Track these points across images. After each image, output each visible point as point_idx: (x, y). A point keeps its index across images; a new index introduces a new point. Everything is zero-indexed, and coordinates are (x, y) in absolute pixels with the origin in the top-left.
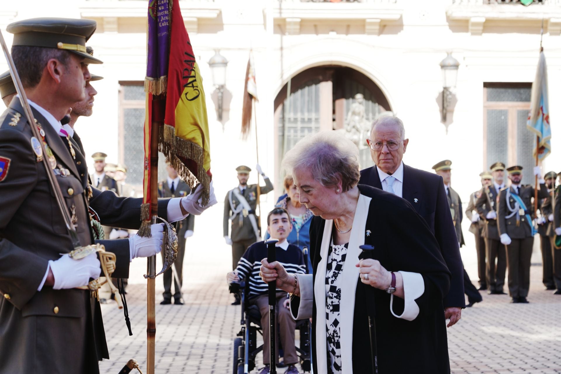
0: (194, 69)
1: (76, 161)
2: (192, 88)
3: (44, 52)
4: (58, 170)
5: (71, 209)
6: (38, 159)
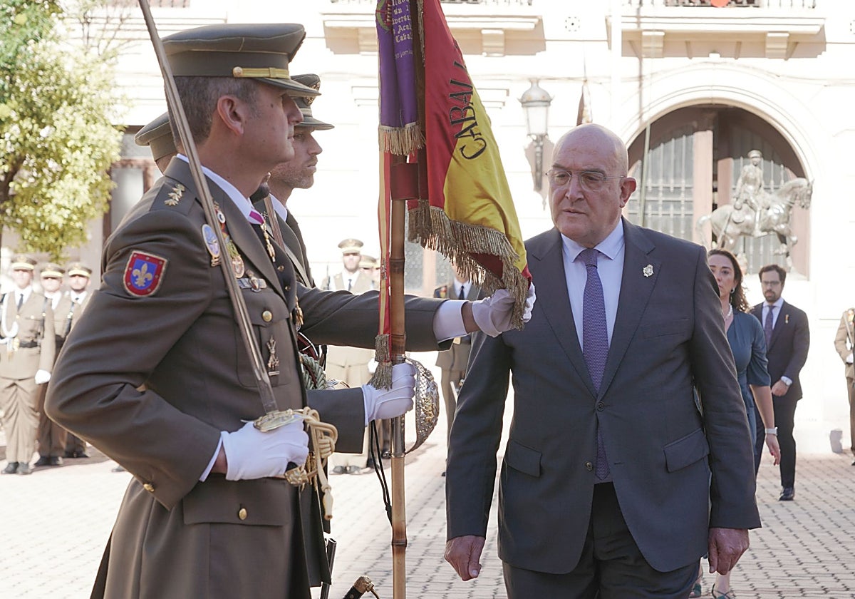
0: (470, 105)
1: (276, 264)
2: (472, 137)
3: (211, 83)
4: (247, 279)
5: (269, 345)
6: (213, 261)
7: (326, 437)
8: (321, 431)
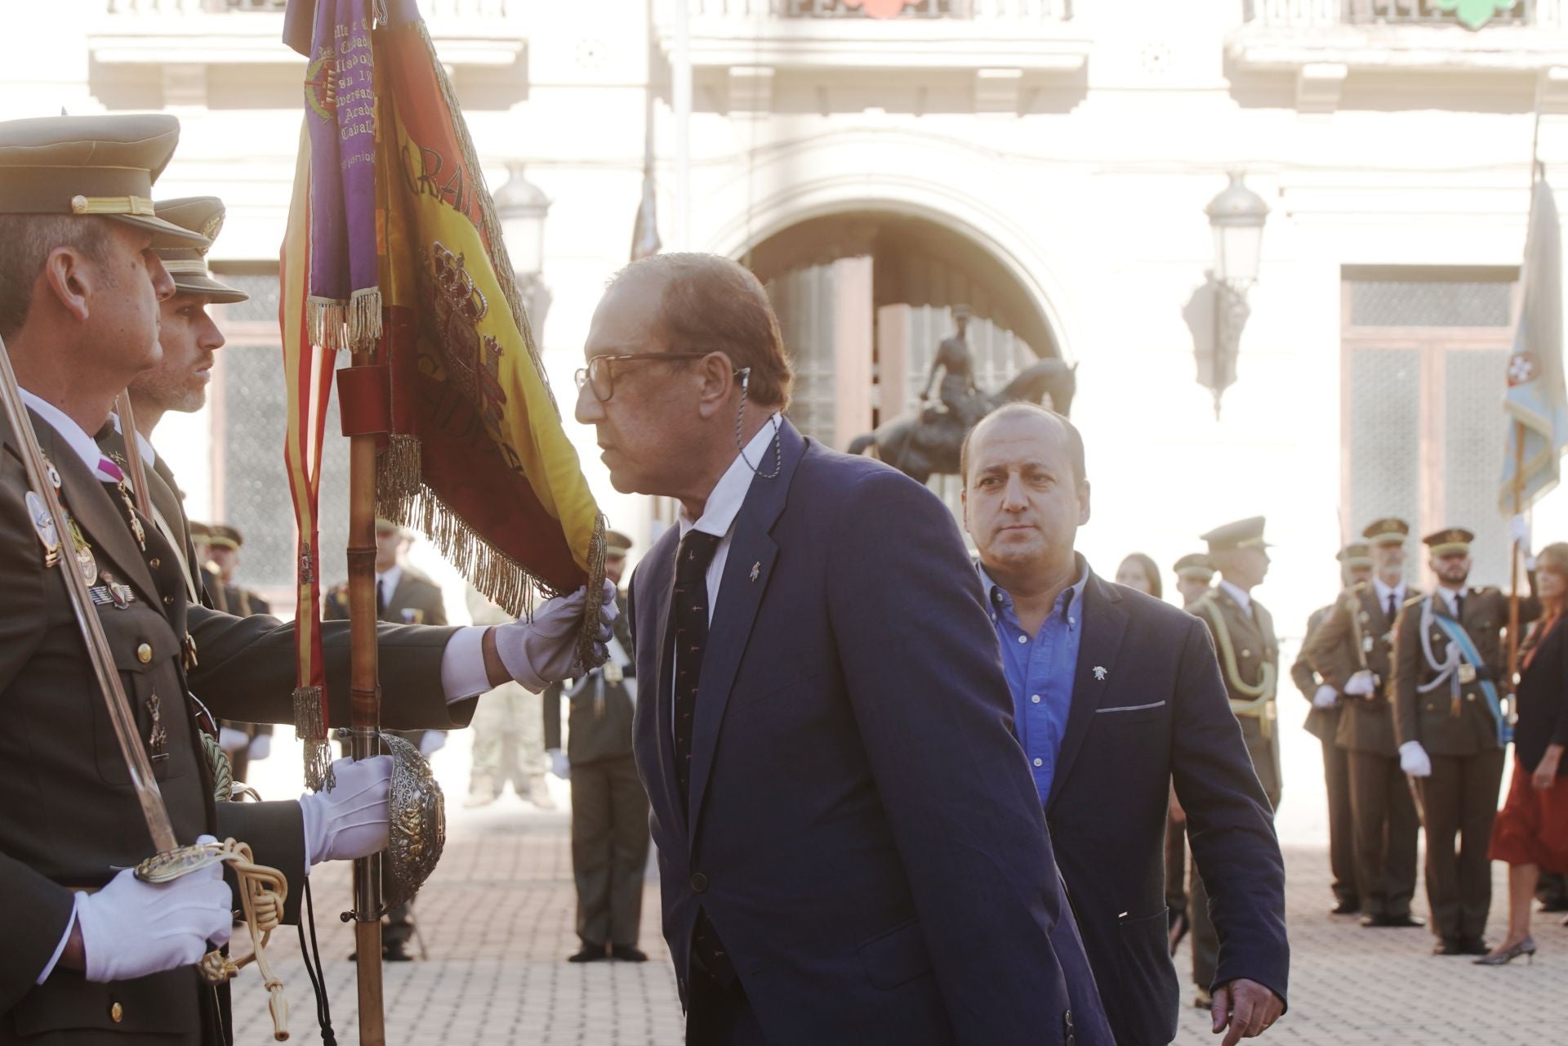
4: (104, 588)
5: (150, 706)
6: (49, 557)
7: (267, 892)
8: (257, 880)
